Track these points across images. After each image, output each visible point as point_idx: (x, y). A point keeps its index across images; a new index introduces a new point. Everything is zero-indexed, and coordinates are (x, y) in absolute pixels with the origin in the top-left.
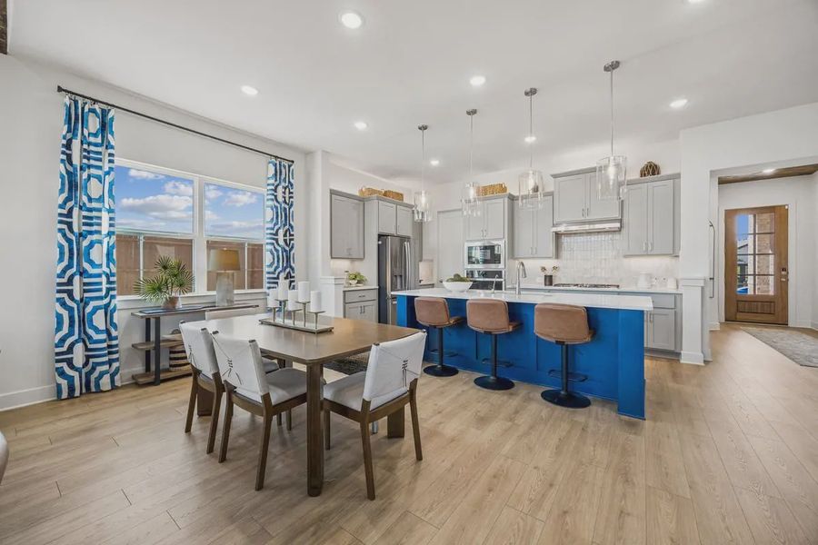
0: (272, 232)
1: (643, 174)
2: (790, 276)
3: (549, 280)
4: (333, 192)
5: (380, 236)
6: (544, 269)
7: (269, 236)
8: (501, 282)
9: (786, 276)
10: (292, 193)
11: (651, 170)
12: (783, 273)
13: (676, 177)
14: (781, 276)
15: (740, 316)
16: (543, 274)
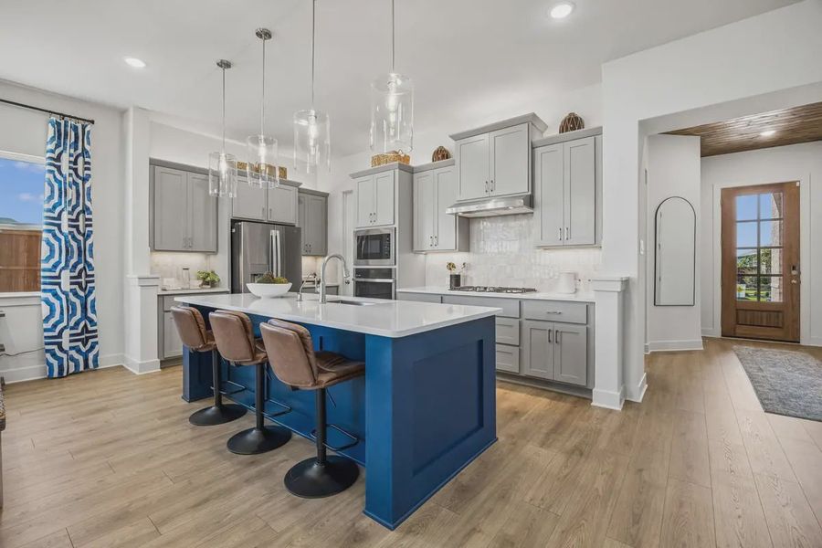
0: (52, 215)
1: (563, 129)
2: (804, 278)
3: (456, 281)
4: (154, 163)
5: (234, 222)
6: (451, 266)
7: (45, 221)
8: (391, 284)
9: (798, 277)
10: (89, 163)
11: (573, 123)
12: (794, 273)
13: (598, 132)
14: (792, 277)
15: (740, 330)
16: (449, 273)
